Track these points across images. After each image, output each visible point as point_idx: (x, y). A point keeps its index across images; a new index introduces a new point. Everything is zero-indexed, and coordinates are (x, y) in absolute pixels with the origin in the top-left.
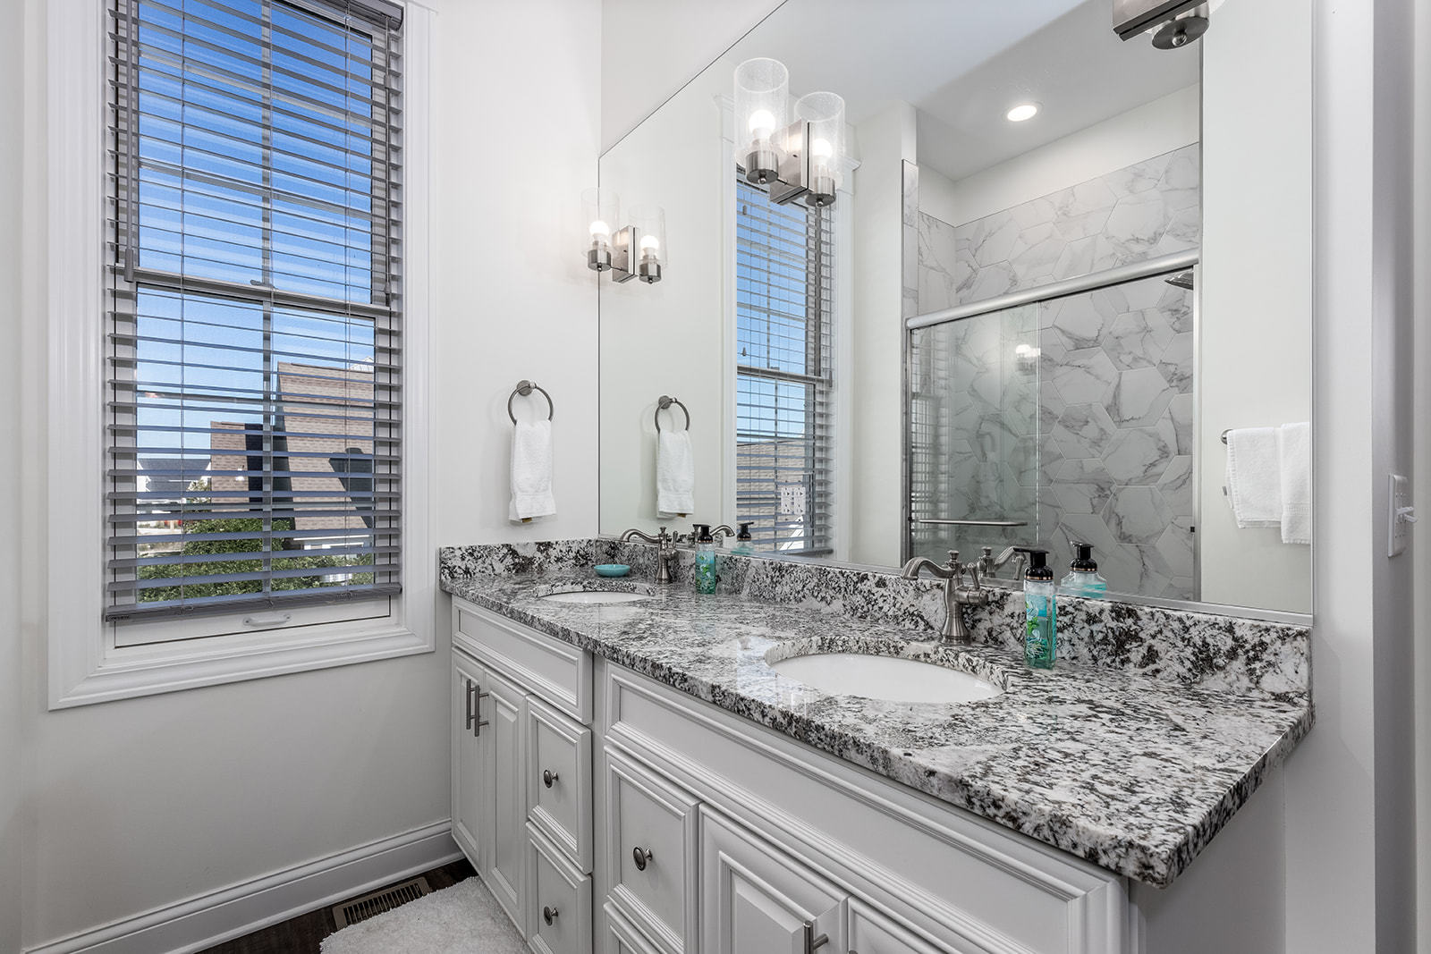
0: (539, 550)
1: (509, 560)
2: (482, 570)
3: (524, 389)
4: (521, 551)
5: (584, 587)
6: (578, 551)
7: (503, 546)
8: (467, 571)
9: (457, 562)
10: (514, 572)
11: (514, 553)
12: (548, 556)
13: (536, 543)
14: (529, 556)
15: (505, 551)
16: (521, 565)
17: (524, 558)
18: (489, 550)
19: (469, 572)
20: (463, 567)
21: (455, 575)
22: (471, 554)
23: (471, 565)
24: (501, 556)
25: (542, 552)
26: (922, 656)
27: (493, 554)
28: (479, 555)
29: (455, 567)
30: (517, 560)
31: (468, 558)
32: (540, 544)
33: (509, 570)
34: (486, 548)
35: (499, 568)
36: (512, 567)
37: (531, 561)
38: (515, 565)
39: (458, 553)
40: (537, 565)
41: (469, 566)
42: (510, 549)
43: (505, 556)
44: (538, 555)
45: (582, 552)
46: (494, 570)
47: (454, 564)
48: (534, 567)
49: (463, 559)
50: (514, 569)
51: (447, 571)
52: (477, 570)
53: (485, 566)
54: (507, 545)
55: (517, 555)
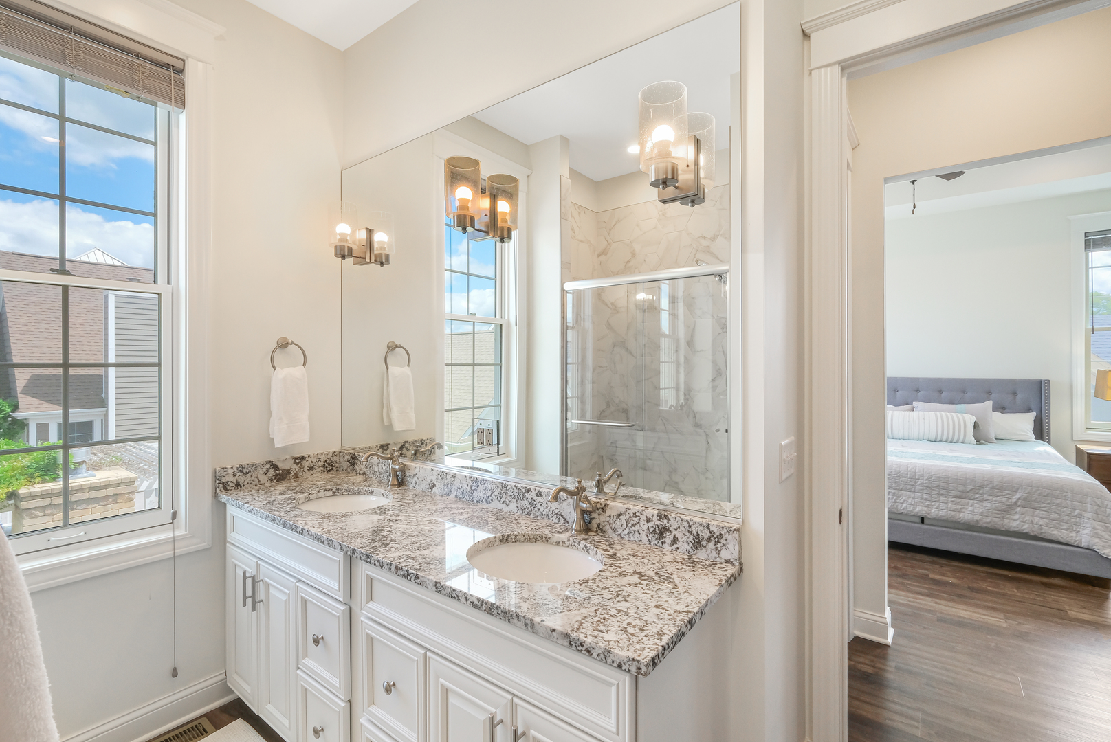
0: (295, 463)
1: (271, 473)
2: (250, 482)
3: (284, 345)
4: (281, 465)
5: (333, 492)
6: (326, 461)
7: (267, 462)
8: (238, 484)
9: (230, 478)
10: (275, 481)
11: (275, 467)
12: (302, 467)
13: (293, 458)
14: (287, 468)
15: (268, 466)
16: (281, 475)
17: (283, 469)
18: (255, 466)
20: (235, 482)
21: (228, 488)
22: (241, 471)
23: (241, 480)
24: (265, 470)
25: (297, 464)
26: (561, 543)
27: (258, 469)
28: (248, 471)
29: (228, 482)
30: (278, 472)
31: (238, 474)
32: (296, 458)
33: (271, 480)
34: (253, 465)
35: (263, 479)
36: (273, 477)
37: (288, 472)
38: (276, 476)
39: (231, 471)
40: (293, 474)
41: (239, 480)
42: (272, 464)
43: (268, 470)
44: (295, 466)
45: (328, 461)
46: (259, 481)
47: (228, 479)
48: (291, 475)
49: (234, 475)
50: (275, 478)
51: (221, 486)
52: (246, 482)
53: (253, 478)
54: (270, 462)
55: (278, 468)
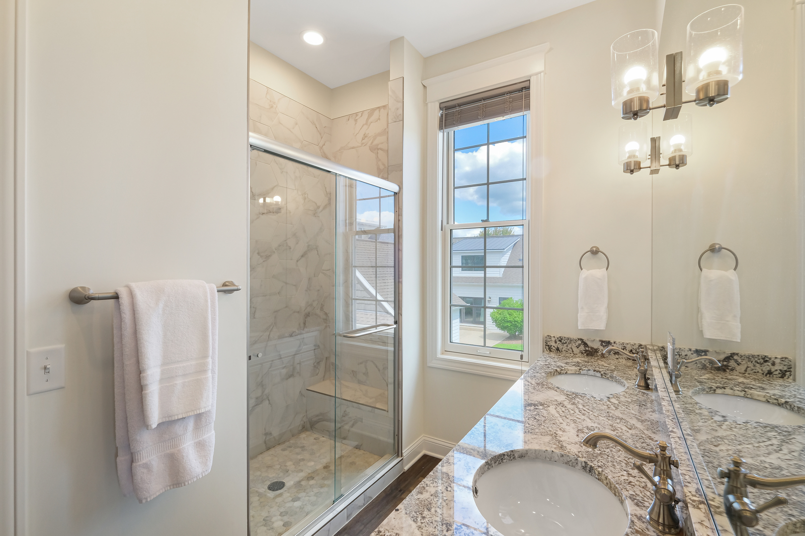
0: (602, 345)
1: (582, 348)
2: (566, 350)
3: (595, 252)
4: (589, 344)
7: (579, 339)
8: (558, 349)
9: (553, 344)
10: (585, 354)
11: (585, 344)
13: (600, 341)
14: (595, 347)
15: (580, 342)
16: (590, 351)
17: (592, 348)
18: (571, 340)
19: (559, 350)
20: (556, 347)
21: (552, 350)
22: (560, 341)
23: (560, 347)
24: (577, 344)
25: (604, 346)
27: (572, 342)
28: (565, 342)
29: (551, 346)
30: (587, 349)
31: (558, 342)
32: (602, 342)
33: (582, 353)
34: (568, 339)
35: (576, 350)
36: (584, 352)
37: (596, 351)
38: (586, 351)
39: (553, 339)
40: (600, 353)
41: (559, 347)
42: (583, 342)
43: (579, 345)
44: (601, 348)
46: (573, 351)
47: (551, 344)
48: (598, 354)
49: (556, 342)
50: (585, 353)
51: (547, 347)
52: (563, 350)
53: (568, 348)
54: (581, 339)
55: (587, 345)
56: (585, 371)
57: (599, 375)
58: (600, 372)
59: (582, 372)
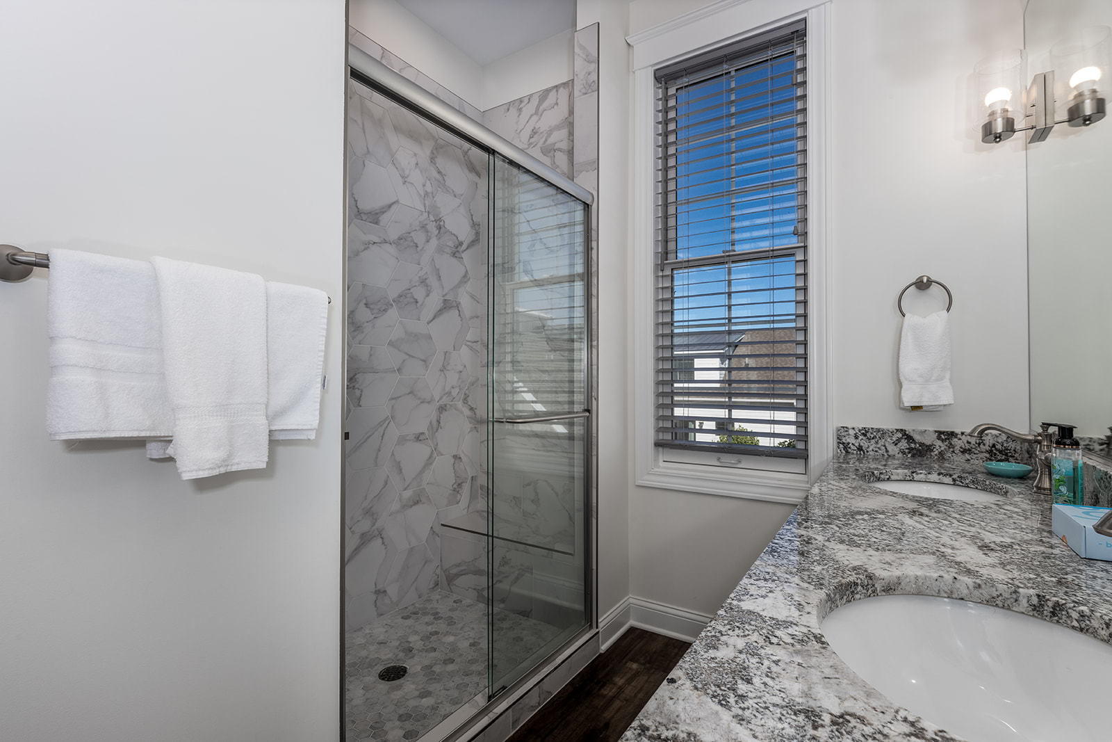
0: (939, 438)
1: (904, 444)
2: (875, 449)
3: (922, 285)
4: (917, 437)
5: (954, 480)
6: (994, 446)
7: (897, 430)
8: (860, 448)
9: (852, 440)
10: (909, 455)
11: (909, 438)
12: (951, 446)
13: (936, 431)
14: (928, 442)
15: (900, 435)
16: (918, 450)
17: (922, 444)
18: (882, 433)
19: (862, 450)
20: (857, 445)
21: (850, 450)
22: (865, 435)
23: (865, 444)
24: (894, 439)
25: (943, 441)
27: (886, 436)
28: (872, 436)
29: (849, 443)
30: (913, 445)
31: (861, 437)
32: (940, 433)
33: (904, 453)
34: (878, 430)
35: (893, 450)
36: (907, 451)
37: (929, 448)
38: (911, 449)
39: (852, 432)
40: (937, 452)
41: (862, 444)
42: (905, 434)
43: (899, 440)
44: (939, 443)
46: (887, 451)
47: (848, 440)
48: (932, 453)
49: (856, 437)
50: (909, 453)
51: (841, 446)
52: (871, 449)
53: (878, 446)
54: (902, 430)
55: (913, 440)
56: (922, 475)
57: (948, 480)
58: (951, 476)
59: (916, 477)
